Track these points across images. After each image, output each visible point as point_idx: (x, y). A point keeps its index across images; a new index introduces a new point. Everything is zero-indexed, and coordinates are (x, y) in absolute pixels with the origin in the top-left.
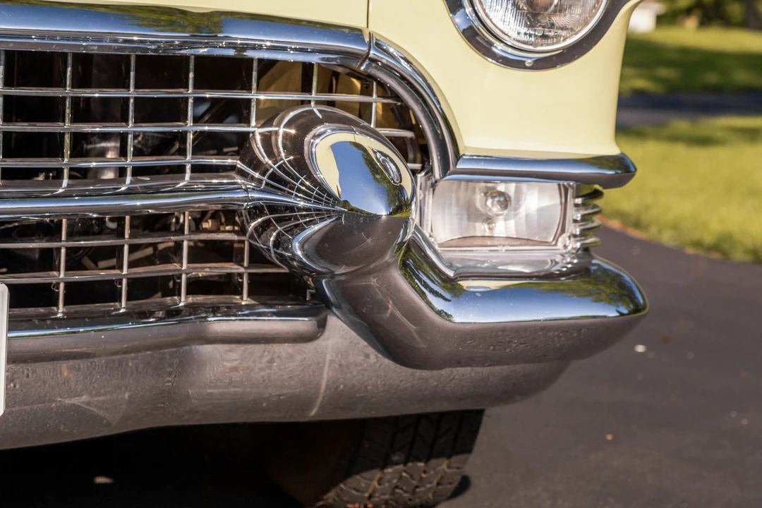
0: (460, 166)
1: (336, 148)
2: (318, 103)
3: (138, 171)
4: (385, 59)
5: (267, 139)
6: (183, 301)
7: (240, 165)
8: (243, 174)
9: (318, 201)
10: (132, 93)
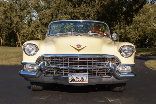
0: (121, 65)
1: (111, 64)
2: (111, 60)
4: (115, 57)
5: (107, 63)
7: (105, 65)
9: (110, 68)
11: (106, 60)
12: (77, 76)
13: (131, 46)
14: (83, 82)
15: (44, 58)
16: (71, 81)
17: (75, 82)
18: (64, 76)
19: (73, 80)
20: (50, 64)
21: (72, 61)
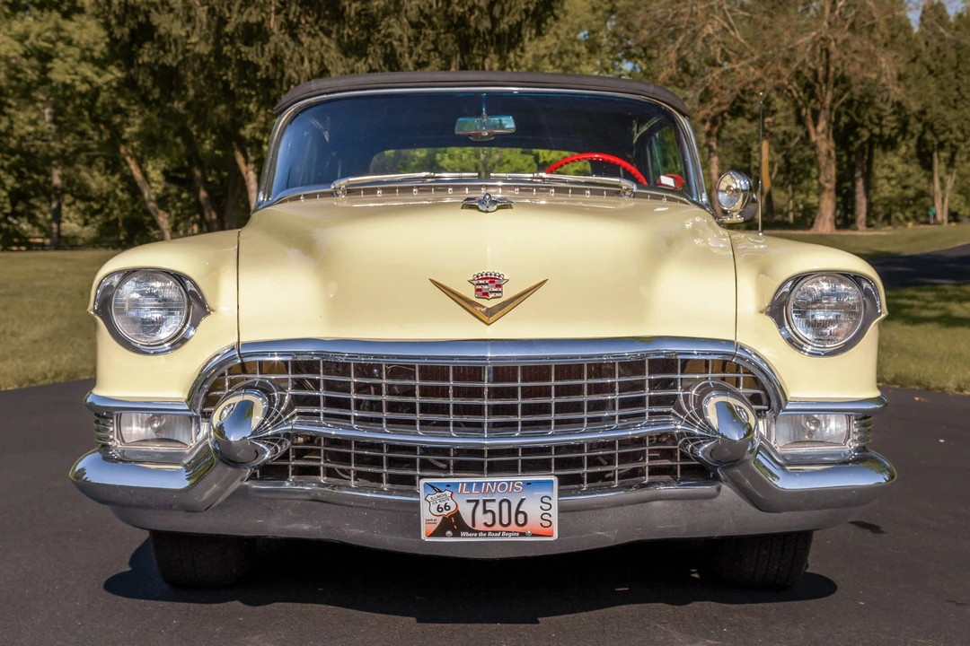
0: (787, 407)
1: (718, 405)
2: (713, 379)
3: (621, 417)
4: (745, 355)
5: (686, 397)
6: (647, 479)
7: (673, 411)
8: (675, 416)
9: (708, 432)
10: (617, 380)
11: (679, 376)
12: (481, 498)
13: (856, 279)
14: (522, 534)
15: (243, 368)
16: (436, 533)
17: (465, 538)
18: (390, 492)
19: (453, 523)
20: (290, 407)
21: (443, 392)
